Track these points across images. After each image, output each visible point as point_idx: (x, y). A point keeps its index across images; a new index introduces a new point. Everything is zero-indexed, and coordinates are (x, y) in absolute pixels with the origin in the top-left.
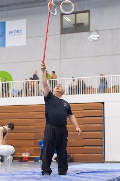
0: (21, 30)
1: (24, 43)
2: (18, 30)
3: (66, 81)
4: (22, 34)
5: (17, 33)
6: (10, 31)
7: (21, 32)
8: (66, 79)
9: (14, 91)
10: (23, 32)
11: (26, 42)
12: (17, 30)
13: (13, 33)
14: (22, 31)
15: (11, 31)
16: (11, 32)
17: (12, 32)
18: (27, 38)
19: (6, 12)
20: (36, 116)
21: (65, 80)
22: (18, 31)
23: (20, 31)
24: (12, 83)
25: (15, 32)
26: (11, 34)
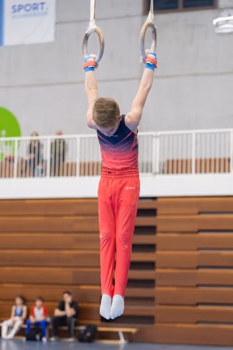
0: (42, 4)
1: (50, 38)
2: (35, 4)
3: (154, 140)
4: (46, 14)
5: (31, 11)
6: (13, 4)
7: (42, 8)
8: (154, 133)
10: (47, 9)
11: (56, 34)
12: (32, 3)
13: (22, 12)
14: (45, 6)
15: (17, 4)
16: (16, 8)
17: (21, 7)
18: (57, 23)
20: (77, 227)
21: (152, 136)
22: (35, 7)
23: (40, 7)
24: (19, 141)
25: (28, 8)
26: (16, 13)
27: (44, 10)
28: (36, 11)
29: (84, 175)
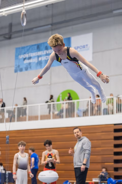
0: (87, 45)
4: (88, 49)
5: (83, 49)
7: (87, 47)
9: (78, 110)
10: (89, 47)
11: (93, 58)
12: (82, 45)
13: (79, 49)
14: (88, 46)
16: (76, 48)
17: (78, 47)
18: (93, 53)
19: (70, 27)
22: (84, 47)
23: (86, 47)
25: (81, 47)
27: (88, 48)
28: (84, 49)
29: (105, 114)
